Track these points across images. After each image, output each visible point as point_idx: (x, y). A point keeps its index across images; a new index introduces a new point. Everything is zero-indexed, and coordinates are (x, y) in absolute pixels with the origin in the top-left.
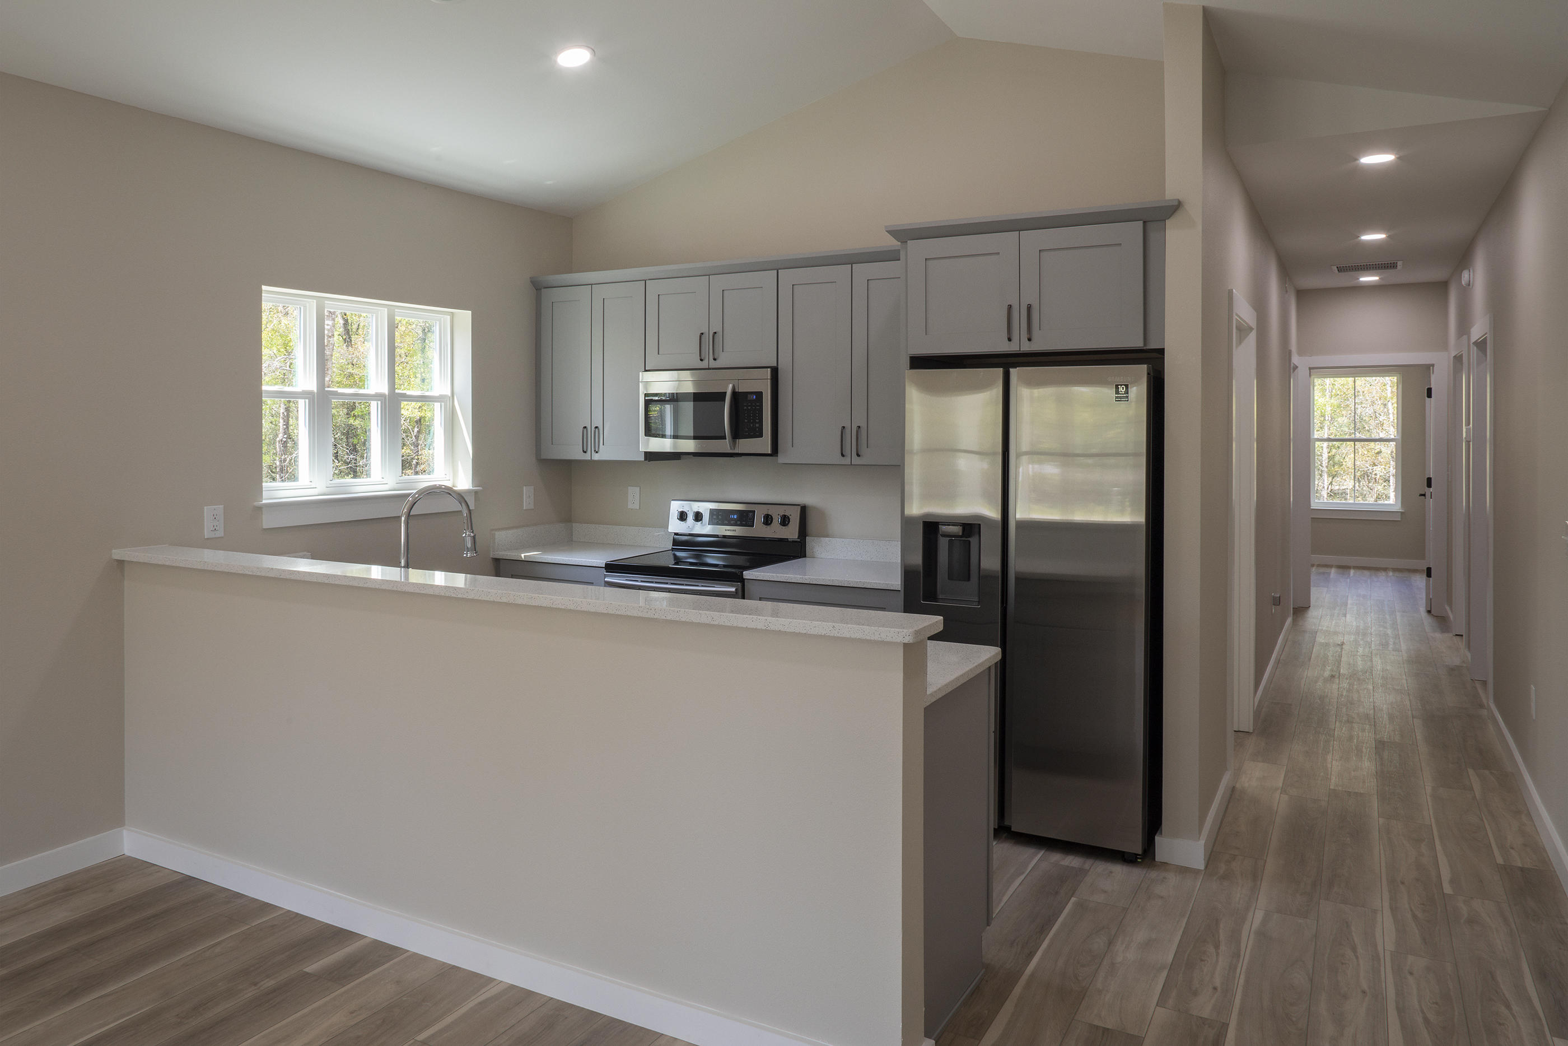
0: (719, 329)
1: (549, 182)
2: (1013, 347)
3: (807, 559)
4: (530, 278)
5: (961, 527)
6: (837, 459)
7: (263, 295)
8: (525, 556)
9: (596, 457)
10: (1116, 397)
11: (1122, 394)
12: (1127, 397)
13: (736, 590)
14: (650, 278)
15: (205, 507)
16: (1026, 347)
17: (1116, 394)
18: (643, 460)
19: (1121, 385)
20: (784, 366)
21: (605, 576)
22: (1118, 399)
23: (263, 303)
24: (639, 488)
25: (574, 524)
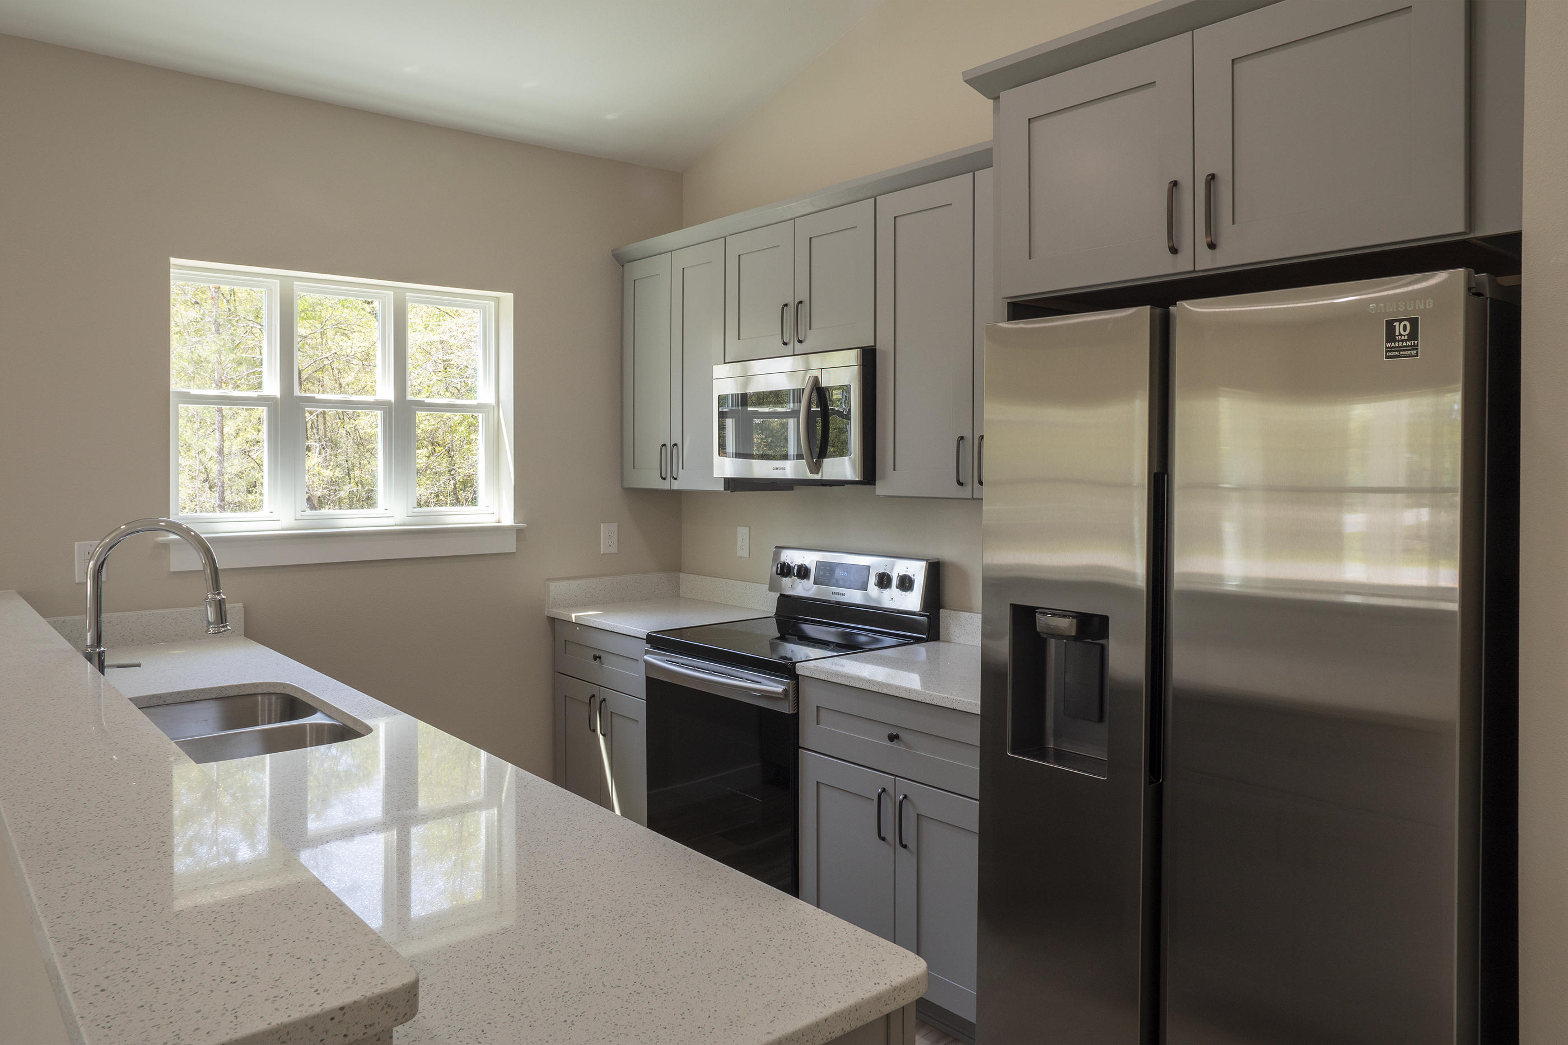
0: (805, 297)
1: (610, 117)
2: (1180, 266)
3: (941, 644)
4: (612, 250)
5: (1075, 621)
6: (953, 490)
7: (171, 270)
8: (576, 616)
9: (676, 486)
10: (1389, 350)
11: (1406, 341)
12: (1415, 347)
13: (785, 690)
14: (731, 233)
15: (76, 543)
16: (1208, 262)
17: (1387, 342)
18: (723, 490)
19: (1400, 321)
20: (884, 345)
21: (647, 652)
22: (1392, 353)
23: (172, 283)
24: (748, 529)
25: (681, 575)
